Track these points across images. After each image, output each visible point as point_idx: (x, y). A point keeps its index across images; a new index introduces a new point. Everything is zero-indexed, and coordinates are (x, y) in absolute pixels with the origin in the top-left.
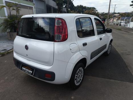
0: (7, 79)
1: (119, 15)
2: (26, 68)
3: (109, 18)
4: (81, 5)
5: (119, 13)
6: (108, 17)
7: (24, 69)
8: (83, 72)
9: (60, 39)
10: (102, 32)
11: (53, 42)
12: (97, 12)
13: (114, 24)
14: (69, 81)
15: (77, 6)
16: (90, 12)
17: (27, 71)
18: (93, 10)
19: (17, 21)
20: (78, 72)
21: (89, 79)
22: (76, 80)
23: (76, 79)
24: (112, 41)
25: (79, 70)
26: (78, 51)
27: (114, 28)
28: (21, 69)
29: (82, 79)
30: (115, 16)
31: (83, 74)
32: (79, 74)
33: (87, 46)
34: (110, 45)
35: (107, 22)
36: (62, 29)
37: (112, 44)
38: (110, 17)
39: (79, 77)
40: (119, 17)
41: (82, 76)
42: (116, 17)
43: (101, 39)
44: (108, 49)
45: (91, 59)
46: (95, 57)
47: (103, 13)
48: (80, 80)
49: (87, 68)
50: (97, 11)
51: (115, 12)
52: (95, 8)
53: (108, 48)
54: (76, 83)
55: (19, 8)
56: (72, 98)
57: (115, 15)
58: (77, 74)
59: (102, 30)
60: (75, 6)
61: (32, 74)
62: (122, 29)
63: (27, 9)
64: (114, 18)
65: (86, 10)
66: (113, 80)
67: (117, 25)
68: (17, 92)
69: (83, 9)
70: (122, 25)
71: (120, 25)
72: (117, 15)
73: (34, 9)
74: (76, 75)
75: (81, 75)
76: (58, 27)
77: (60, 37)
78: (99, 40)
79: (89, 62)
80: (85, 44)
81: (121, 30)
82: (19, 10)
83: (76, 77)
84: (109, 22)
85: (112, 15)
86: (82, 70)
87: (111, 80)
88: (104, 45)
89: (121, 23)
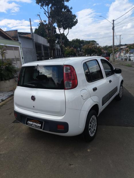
0: (7, 138)
1: (126, 48)
2: (32, 122)
3: (115, 53)
4: (77, 39)
5: (126, 45)
6: (113, 52)
7: (31, 123)
8: (96, 120)
9: (70, 86)
10: (110, 73)
11: (64, 90)
12: (98, 46)
13: (122, 59)
14: (84, 132)
15: (72, 41)
16: (90, 47)
17: (34, 125)
18: (92, 44)
19: (4, 67)
20: (92, 121)
21: (104, 129)
22: (90, 131)
23: (90, 129)
24: (122, 81)
25: (92, 118)
26: (89, 98)
27: (122, 65)
28: (27, 124)
29: (95, 128)
30: (122, 49)
31: (96, 123)
32: (93, 124)
33: (97, 91)
34: (121, 87)
35: (113, 57)
36: (71, 76)
37: (123, 86)
38: (116, 50)
39: (93, 126)
40: (127, 50)
41: (95, 126)
42: (124, 51)
43: (110, 81)
44: (120, 92)
45: (103, 105)
46: (107, 102)
47: (106, 46)
48: (94, 130)
49: (99, 115)
50: (98, 44)
51: (121, 44)
52: (95, 42)
53: (120, 90)
54: (90, 133)
55: (4, 51)
56: (89, 150)
57: (121, 47)
58: (91, 123)
59: (110, 70)
60: (69, 40)
61: (41, 128)
62: (133, 65)
63: (12, 50)
64: (121, 52)
65: (84, 45)
66: (131, 127)
67: (126, 60)
68: (23, 151)
69: (80, 44)
70: (131, 60)
71: (130, 60)
72: (124, 47)
73: (21, 50)
74: (90, 125)
75: (95, 124)
76: (67, 74)
77: (69, 84)
78: (109, 82)
79: (101, 108)
80: (95, 89)
81: (131, 66)
82: (5, 53)
83: (90, 126)
84: (115, 58)
85: (118, 48)
86: (95, 118)
87: (129, 128)
88: (114, 88)
89: (130, 57)
